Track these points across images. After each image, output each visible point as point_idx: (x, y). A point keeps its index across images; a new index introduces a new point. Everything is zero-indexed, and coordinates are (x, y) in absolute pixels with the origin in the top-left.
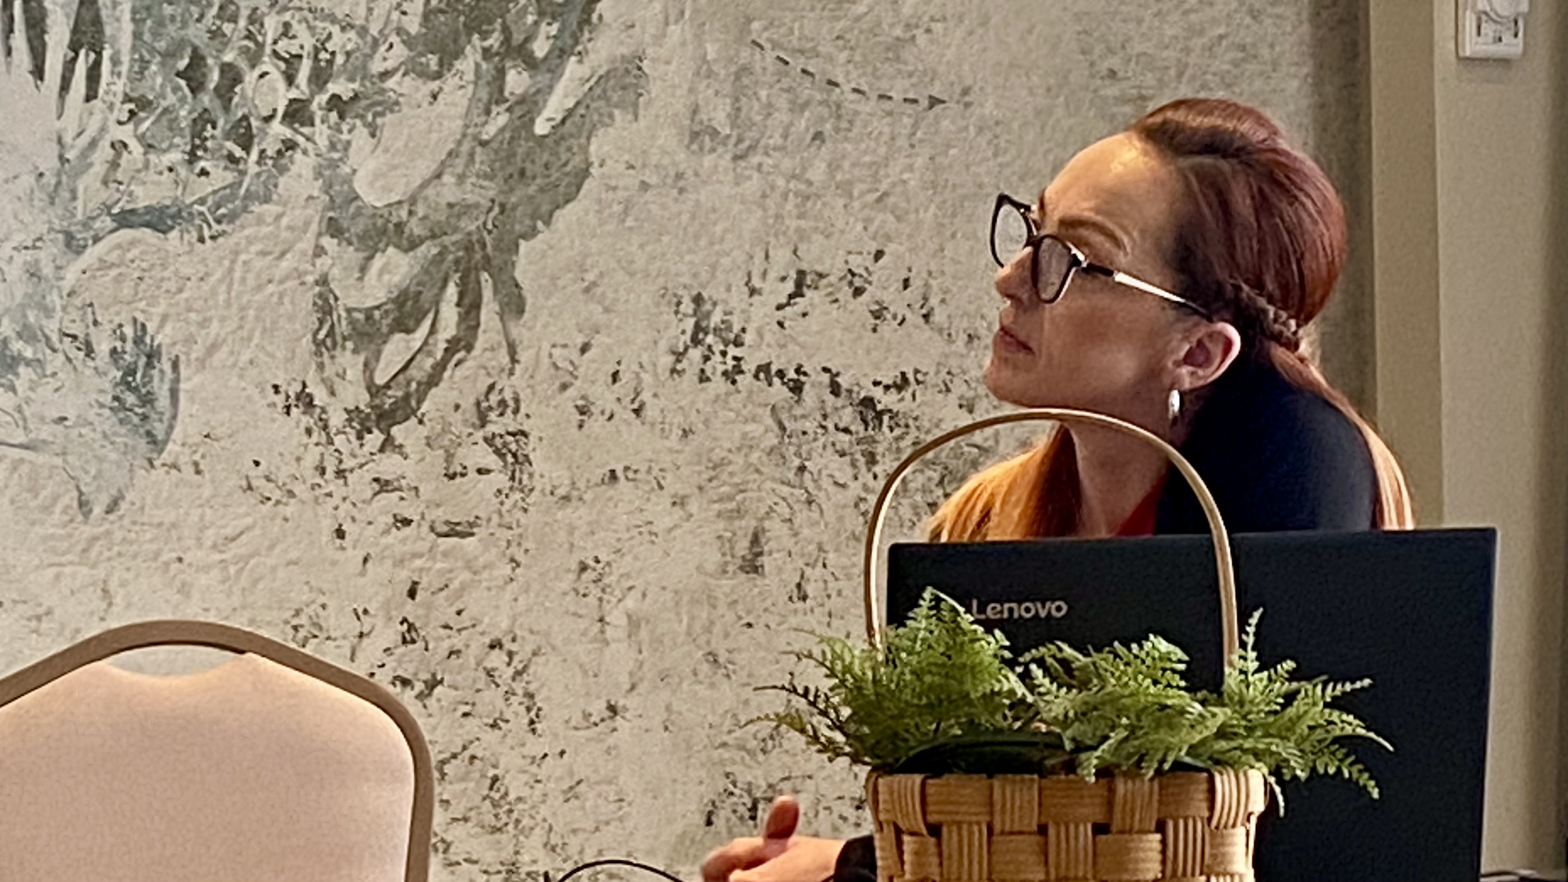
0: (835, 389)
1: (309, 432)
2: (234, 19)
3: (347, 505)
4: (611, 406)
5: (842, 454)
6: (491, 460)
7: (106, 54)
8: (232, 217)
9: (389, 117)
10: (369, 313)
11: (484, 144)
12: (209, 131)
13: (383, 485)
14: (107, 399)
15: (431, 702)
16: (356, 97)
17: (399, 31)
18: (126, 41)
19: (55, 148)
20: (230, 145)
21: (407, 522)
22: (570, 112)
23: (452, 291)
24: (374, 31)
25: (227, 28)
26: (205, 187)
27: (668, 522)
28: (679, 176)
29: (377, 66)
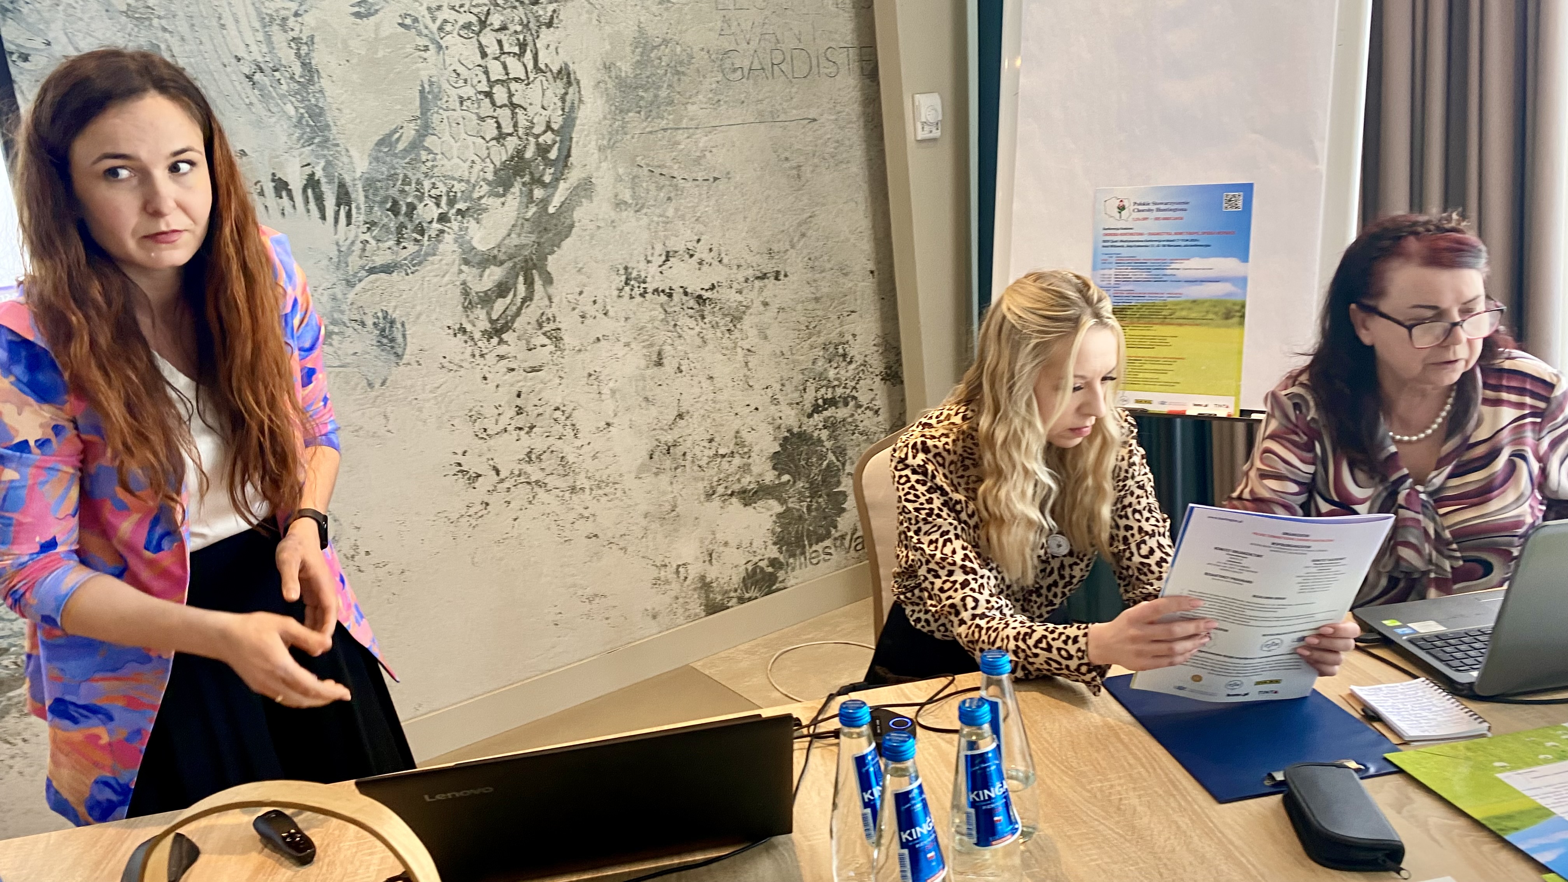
0: (686, 294)
1: (466, 342)
2: (409, 184)
3: (486, 368)
4: (594, 313)
5: (691, 317)
6: (546, 341)
7: (353, 206)
8: (420, 263)
9: (484, 215)
10: (486, 292)
11: (527, 220)
12: (404, 231)
13: (501, 357)
14: (374, 343)
15: (532, 434)
16: (468, 209)
17: (484, 180)
18: (362, 199)
19: (335, 247)
20: (415, 235)
21: (513, 370)
22: (563, 203)
23: (521, 279)
24: (473, 181)
25: (407, 188)
26: (405, 253)
27: (624, 352)
28: (613, 222)
29: (476, 195)
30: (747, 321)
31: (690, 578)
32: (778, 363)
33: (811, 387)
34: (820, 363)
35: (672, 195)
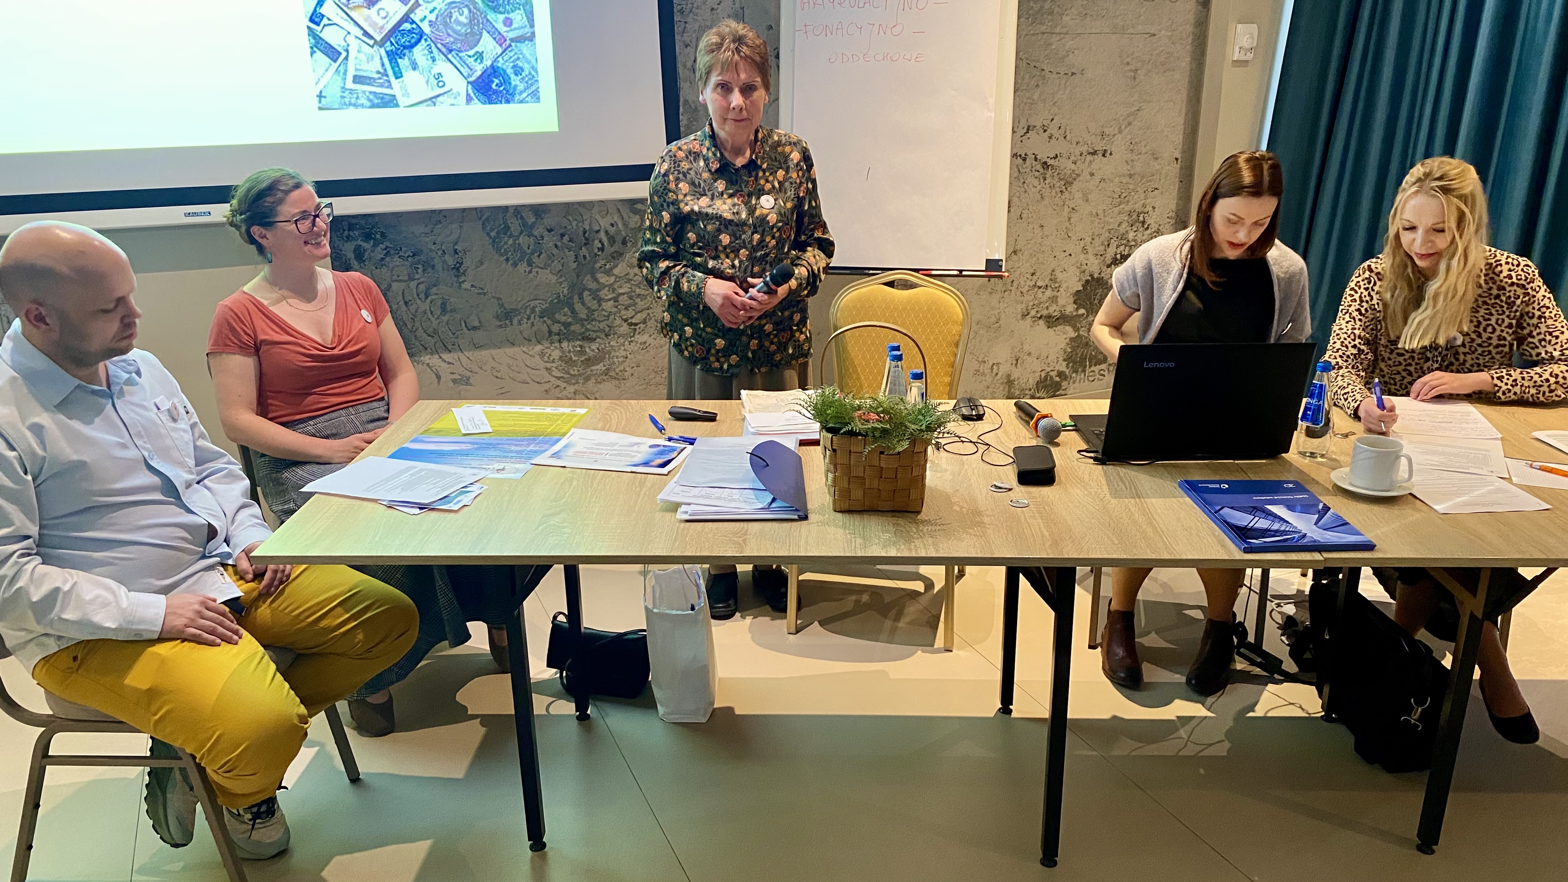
30: (1076, 186)
31: (1000, 374)
32: (1092, 222)
33: (1114, 244)
34: (1124, 226)
35: (1040, 83)
